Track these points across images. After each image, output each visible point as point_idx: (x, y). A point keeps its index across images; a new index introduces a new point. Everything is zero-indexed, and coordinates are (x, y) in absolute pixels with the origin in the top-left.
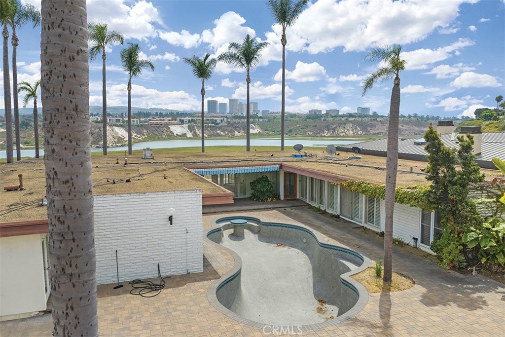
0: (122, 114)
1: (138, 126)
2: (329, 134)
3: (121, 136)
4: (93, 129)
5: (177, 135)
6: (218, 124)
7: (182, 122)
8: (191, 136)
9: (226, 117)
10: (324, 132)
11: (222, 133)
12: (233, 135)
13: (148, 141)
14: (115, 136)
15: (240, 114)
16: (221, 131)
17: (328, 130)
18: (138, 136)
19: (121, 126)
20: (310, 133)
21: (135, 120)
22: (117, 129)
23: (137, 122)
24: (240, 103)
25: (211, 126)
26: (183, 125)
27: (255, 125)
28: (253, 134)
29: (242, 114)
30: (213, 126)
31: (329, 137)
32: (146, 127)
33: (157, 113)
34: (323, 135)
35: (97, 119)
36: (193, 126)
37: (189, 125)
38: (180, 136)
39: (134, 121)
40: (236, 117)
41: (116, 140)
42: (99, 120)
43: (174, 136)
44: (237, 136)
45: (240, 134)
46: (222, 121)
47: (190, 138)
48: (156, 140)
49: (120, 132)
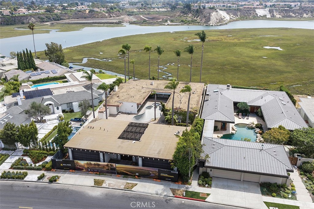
1: (235, 10)
3: (223, 17)
4: (206, 14)
5: (260, 16)
6: (292, 8)
7: (265, 7)
8: (270, 17)
11: (293, 15)
12: (301, 17)
13: (239, 20)
14: (218, 18)
16: (293, 13)
18: (234, 16)
19: (225, 10)
22: (221, 12)
23: (235, 7)
25: (285, 10)
26: (265, 9)
30: (287, 10)
32: (240, 10)
36: (273, 10)
37: (270, 9)
38: (262, 17)
39: (233, 6)
41: (218, 21)
43: (258, 17)
45: (308, 16)
46: (295, 6)
47: (269, 19)
48: (244, 20)
49: (223, 14)
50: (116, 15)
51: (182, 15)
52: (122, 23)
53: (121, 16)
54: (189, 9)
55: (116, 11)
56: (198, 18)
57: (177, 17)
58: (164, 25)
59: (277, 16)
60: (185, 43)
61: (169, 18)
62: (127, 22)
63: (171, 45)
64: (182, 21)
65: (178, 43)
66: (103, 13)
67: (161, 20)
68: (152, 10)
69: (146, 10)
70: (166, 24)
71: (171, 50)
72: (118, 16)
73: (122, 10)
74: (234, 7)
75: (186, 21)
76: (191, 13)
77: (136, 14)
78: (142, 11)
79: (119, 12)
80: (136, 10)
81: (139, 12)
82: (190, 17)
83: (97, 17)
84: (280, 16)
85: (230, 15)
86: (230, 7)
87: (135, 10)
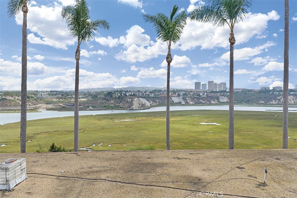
0: (146, 91)
1: (154, 97)
2: (276, 103)
3: (144, 103)
4: (128, 99)
5: (176, 102)
6: (201, 96)
7: (179, 95)
8: (184, 103)
9: (206, 92)
10: (272, 101)
11: (203, 102)
12: (210, 103)
13: (159, 106)
14: (140, 103)
15: (215, 90)
16: (203, 100)
17: (275, 100)
18: (153, 103)
19: (144, 98)
20: (263, 102)
21: (152, 94)
22: (141, 99)
24: (215, 83)
25: (196, 98)
26: (179, 97)
27: (224, 97)
28: (223, 102)
29: (216, 90)
30: (198, 97)
31: (276, 104)
32: (158, 98)
33: (165, 90)
34: (272, 103)
35: (131, 94)
36: (186, 97)
37: (183, 97)
38: (177, 103)
40: (212, 92)
41: (140, 106)
42: (132, 94)
43: (174, 103)
44: (213, 104)
45: (215, 102)
46: (203, 94)
47: (184, 105)
48: (163, 106)
49: (144, 101)
50: (32, 103)
51: (105, 102)
52: (38, 109)
53: (38, 105)
54: (110, 97)
55: (33, 100)
56: (120, 104)
57: (99, 104)
58: (86, 110)
59: (190, 103)
60: (112, 123)
61: (90, 105)
62: (43, 109)
63: (95, 125)
64: (105, 107)
65: (104, 123)
66: (17, 101)
67: (82, 107)
68: (73, 100)
69: (66, 100)
70: (88, 110)
71: (96, 129)
72: (35, 105)
73: (41, 99)
74: (152, 96)
75: (109, 106)
76: (112, 99)
77: (55, 103)
78: (62, 101)
79: (36, 100)
80: (56, 100)
81: (59, 101)
82: (112, 104)
83: (9, 105)
84: (193, 103)
85: (149, 102)
86: (148, 95)
87: (54, 100)
